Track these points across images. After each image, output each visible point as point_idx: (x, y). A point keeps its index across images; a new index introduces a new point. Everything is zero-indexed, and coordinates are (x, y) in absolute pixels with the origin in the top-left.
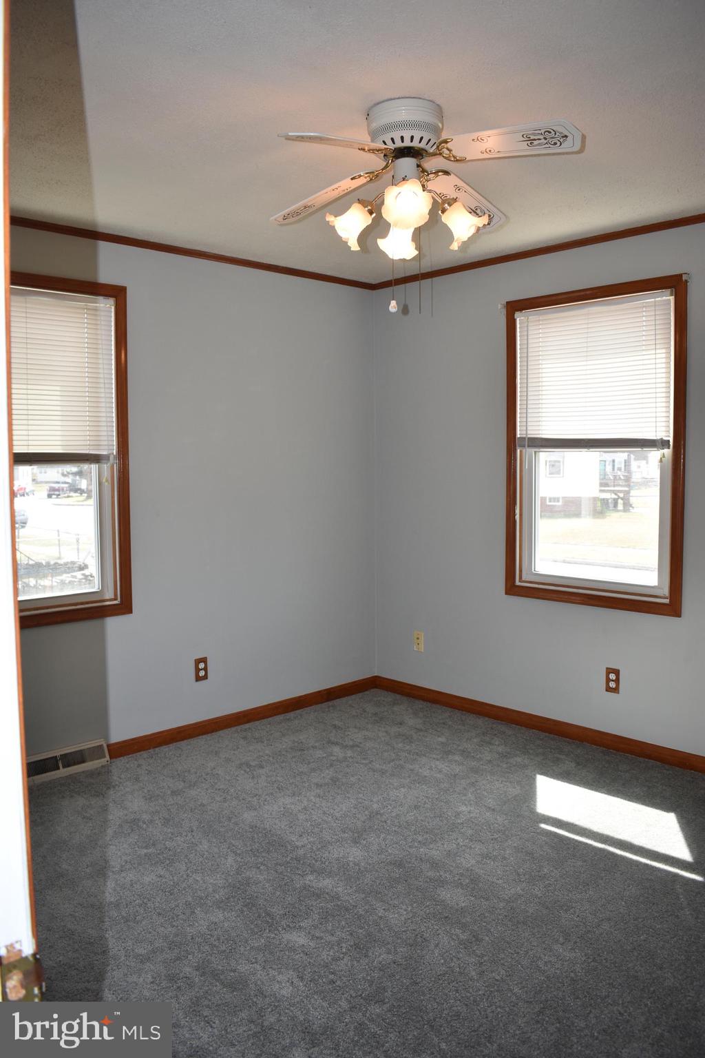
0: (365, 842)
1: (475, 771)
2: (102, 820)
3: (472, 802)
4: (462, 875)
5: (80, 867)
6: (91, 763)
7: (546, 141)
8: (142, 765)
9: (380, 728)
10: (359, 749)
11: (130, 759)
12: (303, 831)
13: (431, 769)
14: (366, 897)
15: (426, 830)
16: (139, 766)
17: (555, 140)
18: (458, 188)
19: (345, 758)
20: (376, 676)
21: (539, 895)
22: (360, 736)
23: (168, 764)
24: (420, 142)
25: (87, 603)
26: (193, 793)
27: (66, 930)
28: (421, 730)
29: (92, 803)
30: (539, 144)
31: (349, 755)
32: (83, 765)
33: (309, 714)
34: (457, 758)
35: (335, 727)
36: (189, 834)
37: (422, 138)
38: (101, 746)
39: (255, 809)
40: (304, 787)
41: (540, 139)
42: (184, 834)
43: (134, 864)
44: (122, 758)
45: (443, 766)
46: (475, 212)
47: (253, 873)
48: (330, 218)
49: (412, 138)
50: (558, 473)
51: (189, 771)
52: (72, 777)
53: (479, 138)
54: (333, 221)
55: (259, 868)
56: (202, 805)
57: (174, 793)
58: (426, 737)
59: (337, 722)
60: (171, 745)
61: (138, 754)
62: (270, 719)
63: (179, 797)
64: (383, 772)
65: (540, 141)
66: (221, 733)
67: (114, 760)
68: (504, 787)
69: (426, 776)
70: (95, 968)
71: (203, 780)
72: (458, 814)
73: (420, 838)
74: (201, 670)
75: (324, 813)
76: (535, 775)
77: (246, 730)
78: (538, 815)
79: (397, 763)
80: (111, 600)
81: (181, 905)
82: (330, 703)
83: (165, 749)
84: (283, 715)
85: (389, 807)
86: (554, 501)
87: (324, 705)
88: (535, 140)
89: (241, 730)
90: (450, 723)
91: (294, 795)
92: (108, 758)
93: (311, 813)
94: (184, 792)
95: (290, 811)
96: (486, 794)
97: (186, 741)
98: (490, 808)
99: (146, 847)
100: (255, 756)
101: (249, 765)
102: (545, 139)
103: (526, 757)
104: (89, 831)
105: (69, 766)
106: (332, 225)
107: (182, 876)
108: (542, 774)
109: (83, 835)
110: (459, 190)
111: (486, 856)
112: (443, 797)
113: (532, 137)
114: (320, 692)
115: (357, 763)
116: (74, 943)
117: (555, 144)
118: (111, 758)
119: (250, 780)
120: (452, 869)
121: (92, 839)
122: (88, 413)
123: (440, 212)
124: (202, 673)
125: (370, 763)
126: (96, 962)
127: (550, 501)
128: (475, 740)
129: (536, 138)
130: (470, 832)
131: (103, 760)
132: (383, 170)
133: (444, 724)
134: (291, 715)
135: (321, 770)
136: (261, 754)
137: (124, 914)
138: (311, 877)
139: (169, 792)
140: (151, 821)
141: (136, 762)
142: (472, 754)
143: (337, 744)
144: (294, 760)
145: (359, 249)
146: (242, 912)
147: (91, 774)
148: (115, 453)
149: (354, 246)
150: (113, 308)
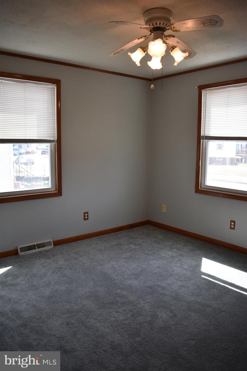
0: (139, 279)
1: (181, 255)
2: (49, 267)
3: (179, 266)
4: (173, 292)
5: (40, 283)
6: (47, 247)
7: (210, 24)
8: (64, 249)
9: (149, 239)
10: (140, 246)
11: (60, 246)
12: (118, 274)
13: (165, 254)
14: (138, 299)
15: (161, 276)
16: (63, 249)
17: (213, 23)
18: (178, 42)
19: (135, 248)
20: (148, 220)
21: (200, 301)
22: (141, 241)
23: (73, 249)
24: (163, 25)
25: (46, 192)
26: (81, 259)
27: (33, 305)
28: (163, 240)
29: (46, 261)
30: (208, 25)
31: (136, 248)
32: (44, 248)
33: (124, 233)
34: (175, 250)
35: (133, 237)
36: (78, 273)
37: (164, 23)
38: (51, 242)
39: (102, 266)
40: (120, 258)
41: (207, 23)
42: (77, 273)
43: (59, 283)
44: (58, 246)
45: (170, 253)
46: (185, 52)
47: (99, 288)
48: (129, 54)
49: (160, 23)
50: (221, 149)
51: (81, 251)
52: (40, 252)
53: (185, 23)
54: (130, 55)
55: (101, 286)
56: (84, 263)
57: (74, 259)
58: (165, 242)
59: (133, 236)
60: (75, 242)
61: (64, 245)
62: (110, 234)
63: (76, 261)
64: (148, 254)
65: (207, 24)
66: (93, 238)
67: (55, 246)
68: (191, 262)
69: (163, 257)
70: (42, 319)
71: (85, 255)
72: (173, 271)
73: (159, 279)
74: (86, 216)
75: (126, 268)
76: (202, 258)
77: (101, 238)
78: (202, 272)
79: (154, 251)
80: (54, 191)
81: (73, 298)
82: (132, 229)
83: (73, 243)
84: (115, 233)
85: (149, 267)
86: (219, 159)
87: (129, 230)
88: (205, 23)
89: (100, 238)
90: (174, 238)
91: (116, 261)
92: (53, 246)
93: (121, 268)
94: (78, 258)
95: (114, 267)
96: (184, 264)
97: (80, 241)
98: (185, 269)
99: (63, 277)
100: (104, 247)
101: (101, 250)
102: (209, 23)
103: (200, 251)
104: (44, 271)
105: (39, 248)
106: (130, 56)
107: (75, 288)
108: (204, 257)
109: (42, 272)
110: (178, 43)
111: (182, 286)
112: (168, 264)
113: (205, 22)
114: (128, 225)
115: (139, 250)
116: (35, 309)
117: (213, 25)
118: (54, 246)
119: (101, 255)
120: (169, 290)
121: (45, 274)
122: (46, 125)
123: (170, 51)
124: (86, 217)
125: (144, 251)
126: (42, 317)
127: (218, 159)
128: (182, 244)
129: (206, 22)
130: (177, 277)
131: (51, 246)
132: (149, 35)
133: (171, 238)
134: (118, 233)
135: (126, 253)
136: (106, 246)
137: (53, 300)
138: (119, 291)
139: (73, 258)
140: (66, 268)
141: (62, 247)
142: (181, 249)
143: (133, 244)
144: (117, 249)
145: (140, 65)
146: (94, 301)
147: (46, 251)
148: (56, 140)
149: (138, 64)
150: (56, 87)
